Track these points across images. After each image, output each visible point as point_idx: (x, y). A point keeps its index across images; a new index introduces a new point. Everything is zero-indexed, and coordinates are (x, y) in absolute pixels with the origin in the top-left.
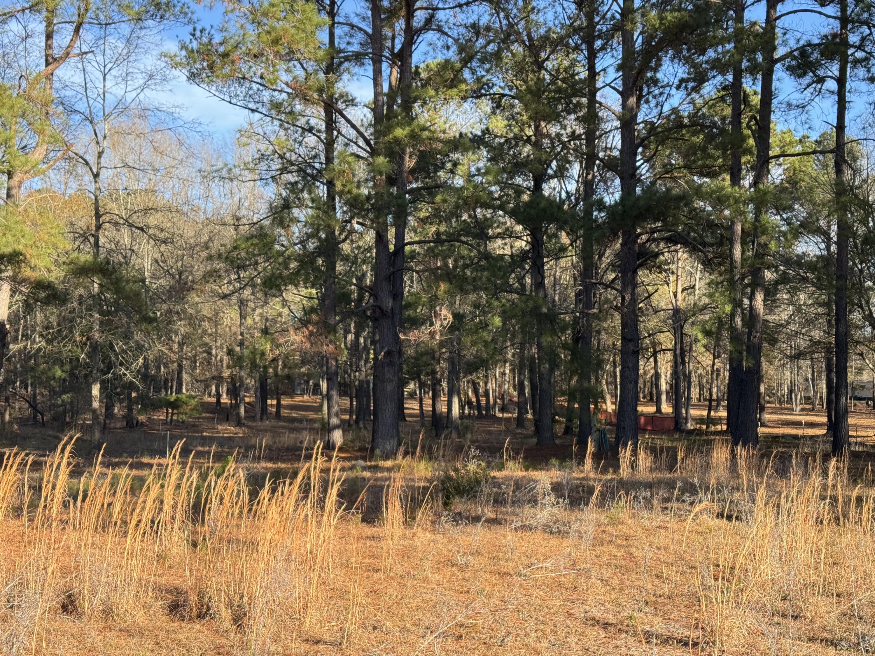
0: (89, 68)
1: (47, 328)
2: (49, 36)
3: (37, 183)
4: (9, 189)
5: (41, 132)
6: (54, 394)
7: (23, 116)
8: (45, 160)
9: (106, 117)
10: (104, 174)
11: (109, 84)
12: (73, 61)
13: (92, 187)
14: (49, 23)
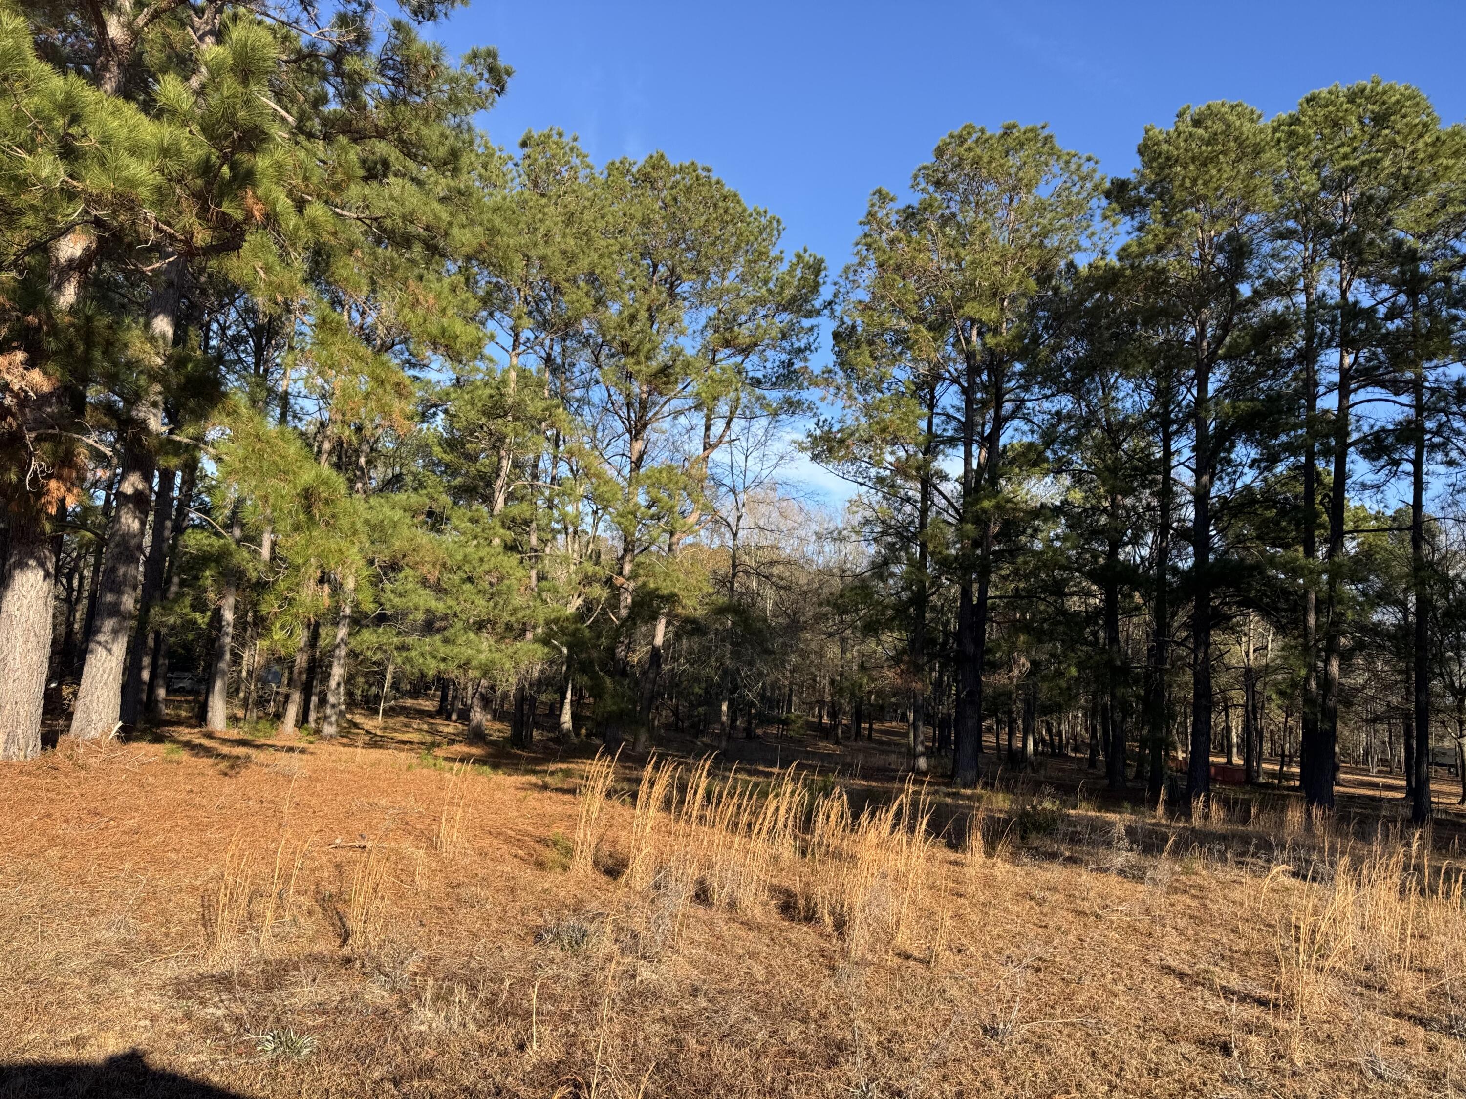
0: (735, 452)
1: (691, 654)
2: (708, 428)
3: (690, 539)
4: (670, 545)
5: (696, 501)
6: (692, 706)
7: (684, 489)
8: (698, 523)
9: (746, 489)
10: (741, 534)
11: (749, 463)
12: (724, 446)
13: (731, 543)
14: (708, 418)
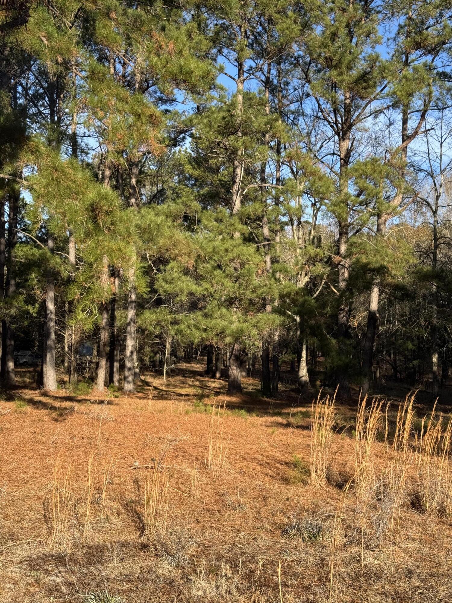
0: (431, 140)
1: (402, 316)
2: (405, 122)
3: (396, 220)
4: (378, 226)
5: (398, 187)
6: (408, 360)
7: (387, 177)
8: (402, 204)
9: (442, 172)
10: (441, 211)
11: (444, 149)
12: (420, 137)
13: (432, 220)
14: (405, 113)
